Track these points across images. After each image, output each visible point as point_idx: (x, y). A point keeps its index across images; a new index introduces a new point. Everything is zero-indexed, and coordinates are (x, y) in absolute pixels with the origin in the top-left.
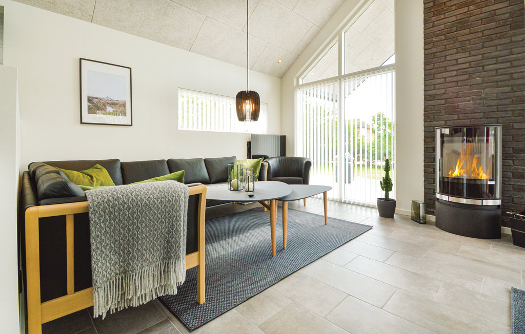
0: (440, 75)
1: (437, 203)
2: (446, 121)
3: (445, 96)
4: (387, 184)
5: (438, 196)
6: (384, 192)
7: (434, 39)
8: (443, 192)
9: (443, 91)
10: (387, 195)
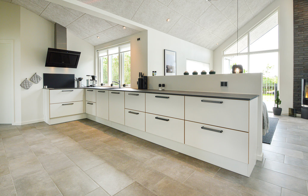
0: (302, 57)
1: (302, 108)
2: (304, 75)
3: (304, 65)
4: (278, 101)
5: (302, 105)
6: (276, 105)
7: (299, 41)
8: (304, 103)
9: (303, 63)
10: (278, 106)
